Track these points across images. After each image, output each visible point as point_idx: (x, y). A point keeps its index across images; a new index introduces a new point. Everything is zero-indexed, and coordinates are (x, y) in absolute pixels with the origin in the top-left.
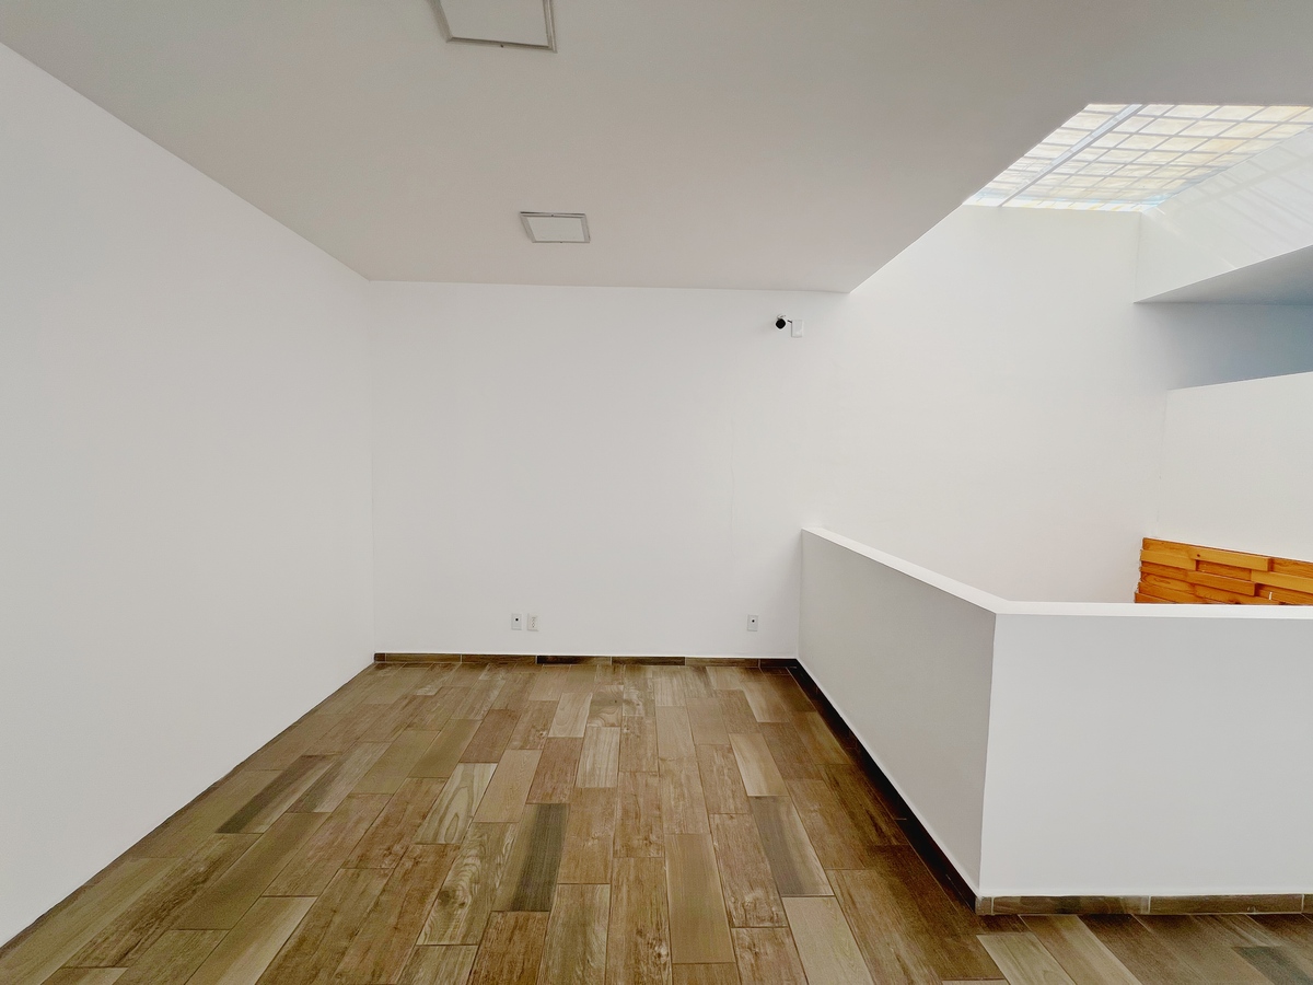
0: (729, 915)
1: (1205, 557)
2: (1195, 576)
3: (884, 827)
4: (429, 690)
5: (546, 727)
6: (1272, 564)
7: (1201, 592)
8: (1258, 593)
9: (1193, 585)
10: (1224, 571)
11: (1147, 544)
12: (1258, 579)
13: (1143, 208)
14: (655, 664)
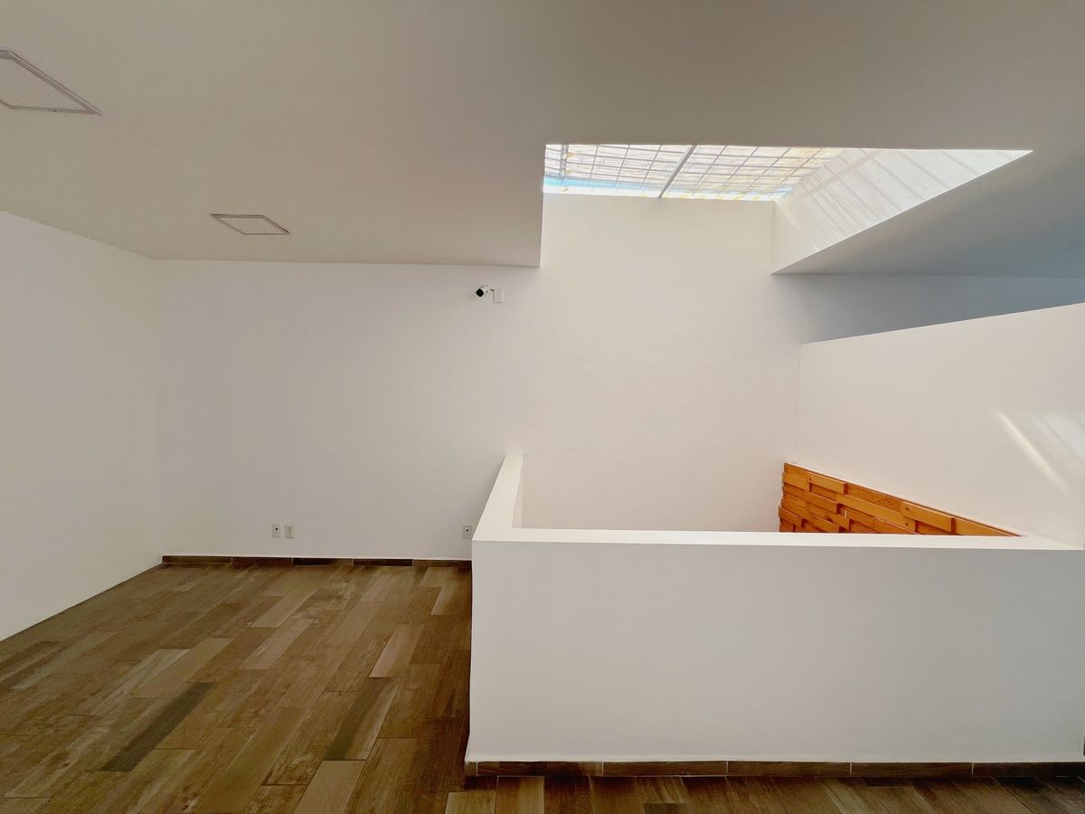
0: (270, 774)
1: (815, 481)
2: (808, 496)
3: (455, 704)
4: (187, 587)
5: (253, 620)
6: (847, 487)
8: (839, 511)
9: (808, 503)
10: (825, 493)
11: (787, 468)
12: (840, 500)
13: (776, 198)
14: (388, 565)
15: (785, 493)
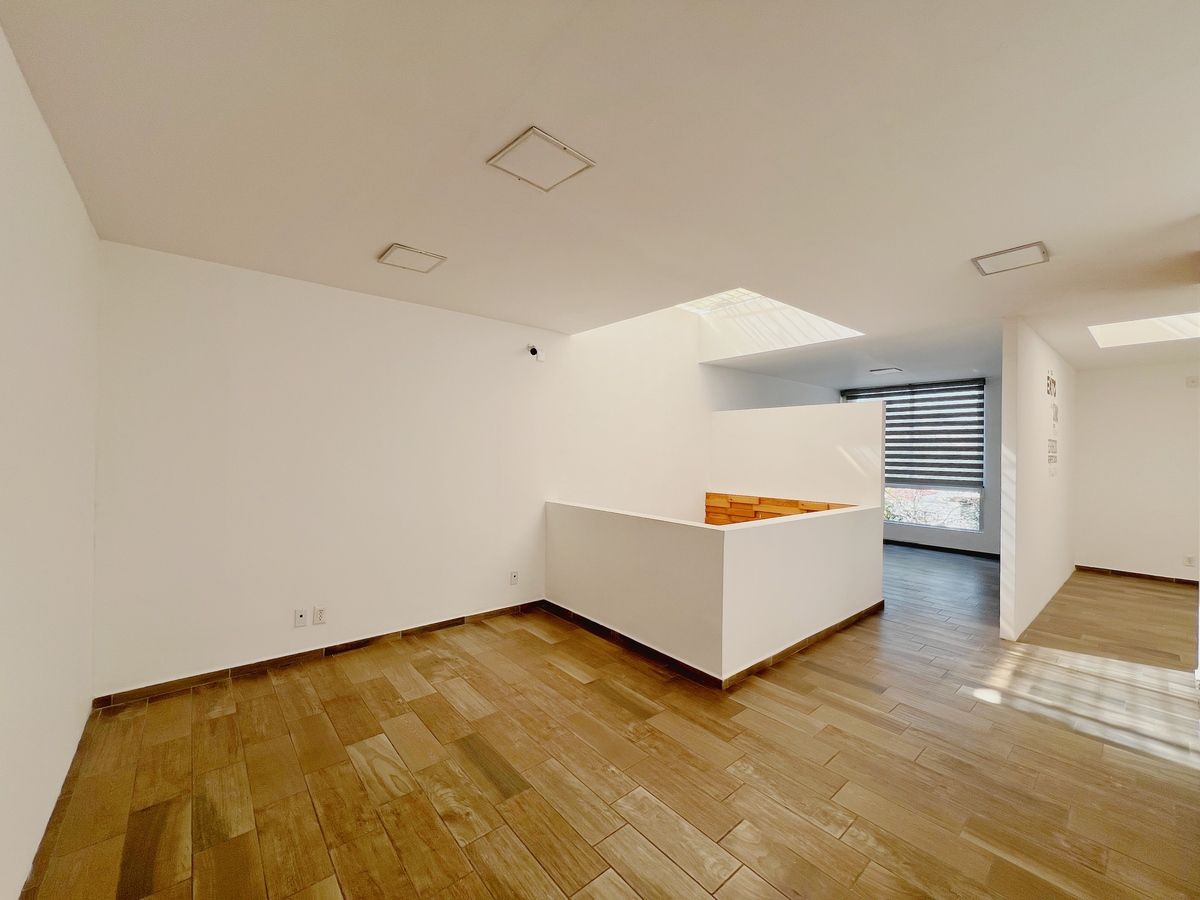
1: (734, 500)
2: (730, 511)
3: (661, 672)
6: (761, 500)
7: (733, 518)
8: (756, 516)
9: (729, 515)
10: (743, 507)
11: (708, 496)
12: (755, 509)
14: (441, 629)
15: (707, 513)
